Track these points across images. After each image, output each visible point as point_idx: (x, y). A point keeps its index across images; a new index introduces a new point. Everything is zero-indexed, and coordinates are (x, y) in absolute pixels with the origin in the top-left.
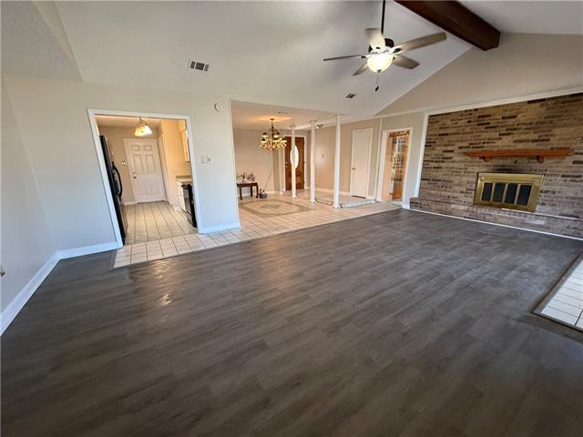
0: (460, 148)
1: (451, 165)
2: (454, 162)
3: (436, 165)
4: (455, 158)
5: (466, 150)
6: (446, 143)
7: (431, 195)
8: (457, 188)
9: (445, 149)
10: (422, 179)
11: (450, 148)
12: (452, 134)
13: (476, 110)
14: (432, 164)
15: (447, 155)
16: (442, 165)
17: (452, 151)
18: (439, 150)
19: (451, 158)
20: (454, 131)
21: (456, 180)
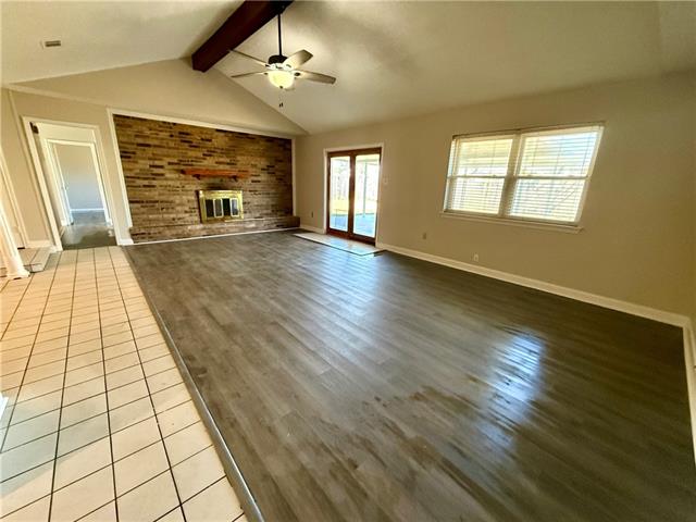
0: (170, 164)
1: (165, 183)
2: (166, 179)
3: (146, 182)
4: (168, 175)
5: (176, 167)
6: (151, 155)
7: (150, 220)
8: (179, 208)
9: (151, 163)
10: (131, 202)
11: (157, 163)
12: (155, 146)
13: (174, 124)
14: (139, 182)
15: (156, 171)
16: (154, 182)
17: (162, 167)
18: (143, 164)
19: (162, 175)
20: (156, 142)
21: (177, 199)
